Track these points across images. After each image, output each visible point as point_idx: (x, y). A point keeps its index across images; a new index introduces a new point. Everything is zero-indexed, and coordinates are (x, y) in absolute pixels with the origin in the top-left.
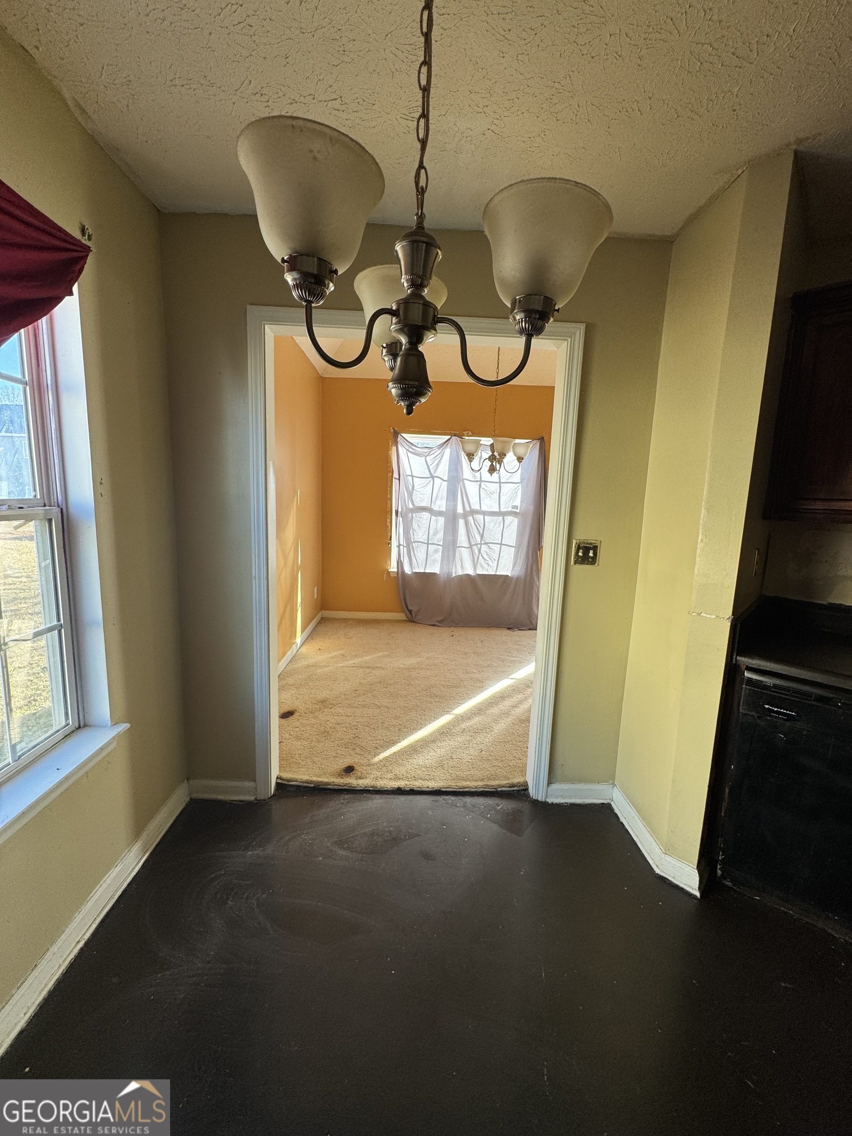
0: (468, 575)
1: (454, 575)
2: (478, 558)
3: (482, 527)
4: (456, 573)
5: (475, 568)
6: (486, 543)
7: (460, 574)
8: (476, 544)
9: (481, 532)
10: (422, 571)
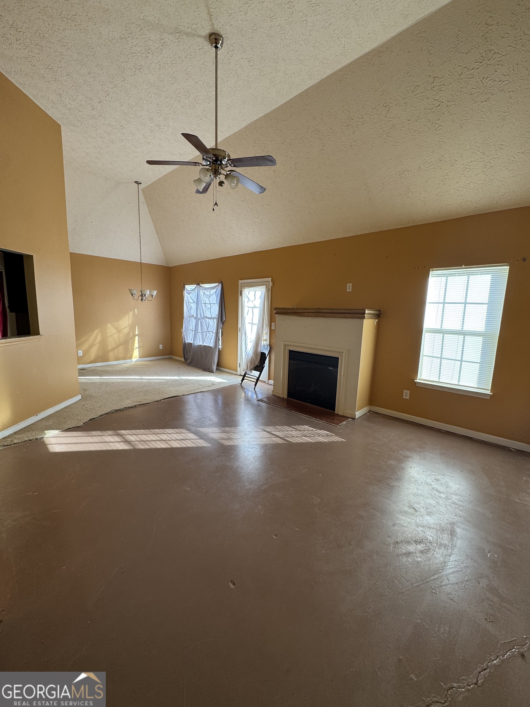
0: (201, 345)
1: (196, 345)
2: (205, 338)
3: (208, 324)
4: (197, 344)
5: (203, 342)
6: (209, 332)
7: (199, 344)
8: (205, 332)
9: (208, 326)
10: (190, 342)
